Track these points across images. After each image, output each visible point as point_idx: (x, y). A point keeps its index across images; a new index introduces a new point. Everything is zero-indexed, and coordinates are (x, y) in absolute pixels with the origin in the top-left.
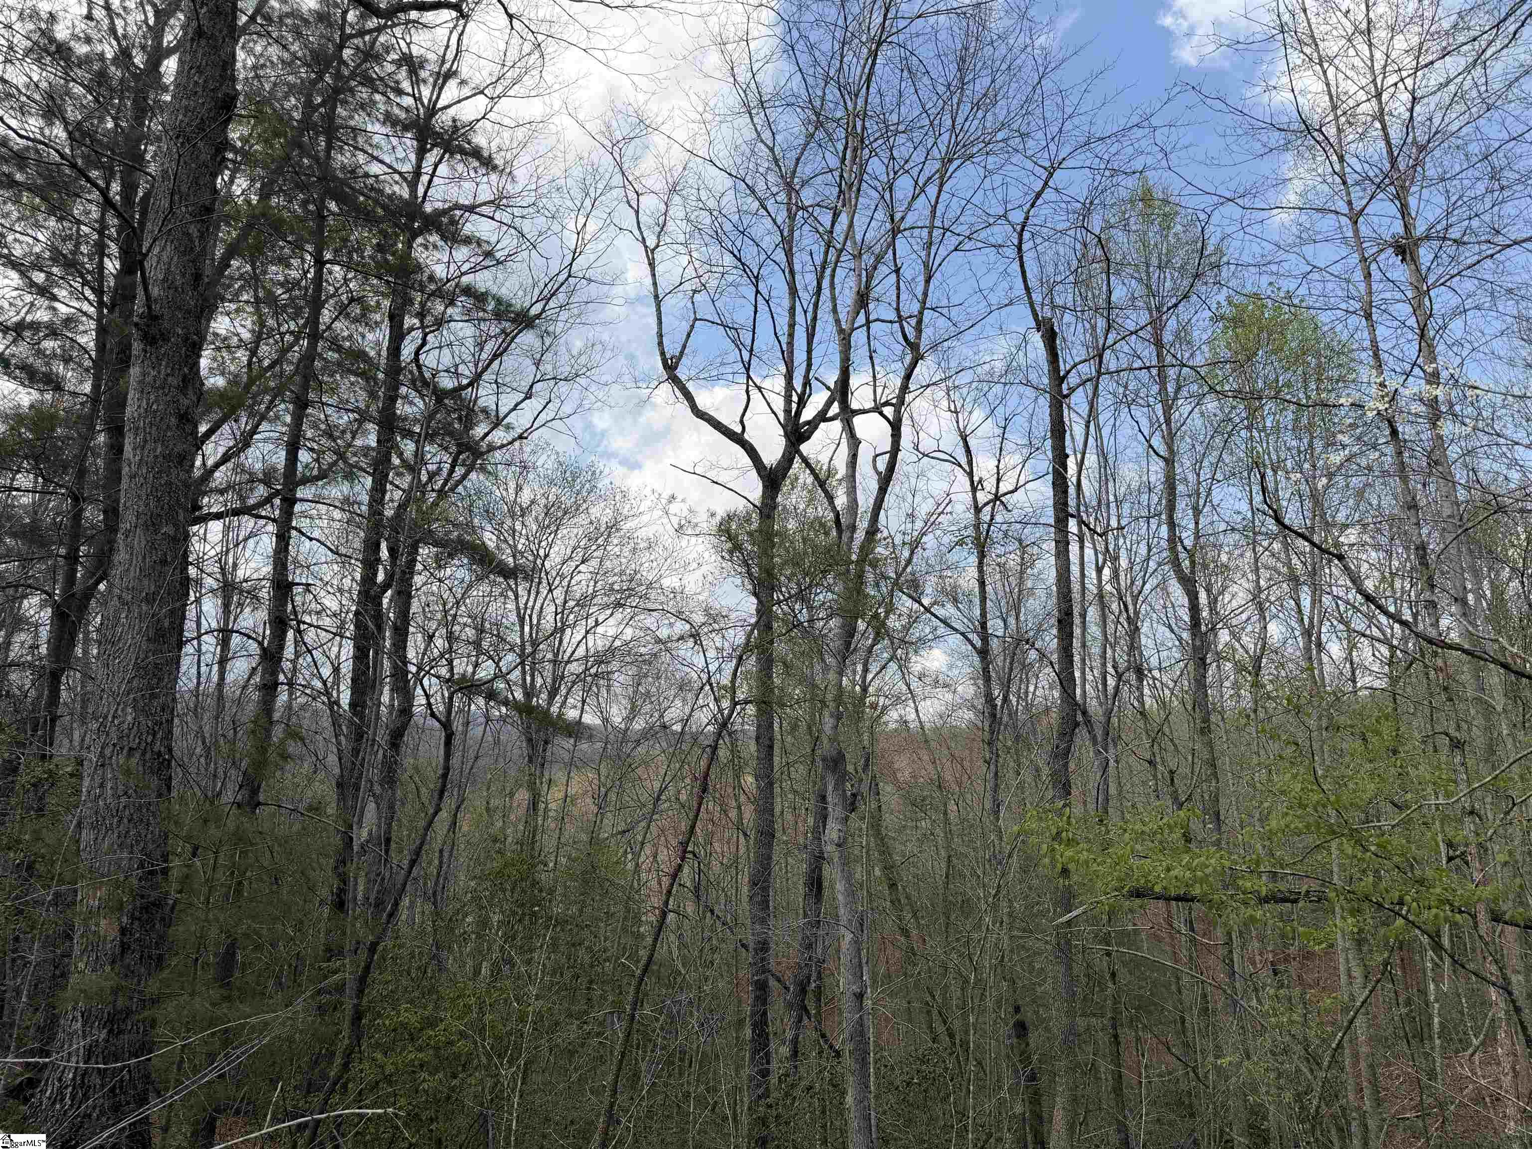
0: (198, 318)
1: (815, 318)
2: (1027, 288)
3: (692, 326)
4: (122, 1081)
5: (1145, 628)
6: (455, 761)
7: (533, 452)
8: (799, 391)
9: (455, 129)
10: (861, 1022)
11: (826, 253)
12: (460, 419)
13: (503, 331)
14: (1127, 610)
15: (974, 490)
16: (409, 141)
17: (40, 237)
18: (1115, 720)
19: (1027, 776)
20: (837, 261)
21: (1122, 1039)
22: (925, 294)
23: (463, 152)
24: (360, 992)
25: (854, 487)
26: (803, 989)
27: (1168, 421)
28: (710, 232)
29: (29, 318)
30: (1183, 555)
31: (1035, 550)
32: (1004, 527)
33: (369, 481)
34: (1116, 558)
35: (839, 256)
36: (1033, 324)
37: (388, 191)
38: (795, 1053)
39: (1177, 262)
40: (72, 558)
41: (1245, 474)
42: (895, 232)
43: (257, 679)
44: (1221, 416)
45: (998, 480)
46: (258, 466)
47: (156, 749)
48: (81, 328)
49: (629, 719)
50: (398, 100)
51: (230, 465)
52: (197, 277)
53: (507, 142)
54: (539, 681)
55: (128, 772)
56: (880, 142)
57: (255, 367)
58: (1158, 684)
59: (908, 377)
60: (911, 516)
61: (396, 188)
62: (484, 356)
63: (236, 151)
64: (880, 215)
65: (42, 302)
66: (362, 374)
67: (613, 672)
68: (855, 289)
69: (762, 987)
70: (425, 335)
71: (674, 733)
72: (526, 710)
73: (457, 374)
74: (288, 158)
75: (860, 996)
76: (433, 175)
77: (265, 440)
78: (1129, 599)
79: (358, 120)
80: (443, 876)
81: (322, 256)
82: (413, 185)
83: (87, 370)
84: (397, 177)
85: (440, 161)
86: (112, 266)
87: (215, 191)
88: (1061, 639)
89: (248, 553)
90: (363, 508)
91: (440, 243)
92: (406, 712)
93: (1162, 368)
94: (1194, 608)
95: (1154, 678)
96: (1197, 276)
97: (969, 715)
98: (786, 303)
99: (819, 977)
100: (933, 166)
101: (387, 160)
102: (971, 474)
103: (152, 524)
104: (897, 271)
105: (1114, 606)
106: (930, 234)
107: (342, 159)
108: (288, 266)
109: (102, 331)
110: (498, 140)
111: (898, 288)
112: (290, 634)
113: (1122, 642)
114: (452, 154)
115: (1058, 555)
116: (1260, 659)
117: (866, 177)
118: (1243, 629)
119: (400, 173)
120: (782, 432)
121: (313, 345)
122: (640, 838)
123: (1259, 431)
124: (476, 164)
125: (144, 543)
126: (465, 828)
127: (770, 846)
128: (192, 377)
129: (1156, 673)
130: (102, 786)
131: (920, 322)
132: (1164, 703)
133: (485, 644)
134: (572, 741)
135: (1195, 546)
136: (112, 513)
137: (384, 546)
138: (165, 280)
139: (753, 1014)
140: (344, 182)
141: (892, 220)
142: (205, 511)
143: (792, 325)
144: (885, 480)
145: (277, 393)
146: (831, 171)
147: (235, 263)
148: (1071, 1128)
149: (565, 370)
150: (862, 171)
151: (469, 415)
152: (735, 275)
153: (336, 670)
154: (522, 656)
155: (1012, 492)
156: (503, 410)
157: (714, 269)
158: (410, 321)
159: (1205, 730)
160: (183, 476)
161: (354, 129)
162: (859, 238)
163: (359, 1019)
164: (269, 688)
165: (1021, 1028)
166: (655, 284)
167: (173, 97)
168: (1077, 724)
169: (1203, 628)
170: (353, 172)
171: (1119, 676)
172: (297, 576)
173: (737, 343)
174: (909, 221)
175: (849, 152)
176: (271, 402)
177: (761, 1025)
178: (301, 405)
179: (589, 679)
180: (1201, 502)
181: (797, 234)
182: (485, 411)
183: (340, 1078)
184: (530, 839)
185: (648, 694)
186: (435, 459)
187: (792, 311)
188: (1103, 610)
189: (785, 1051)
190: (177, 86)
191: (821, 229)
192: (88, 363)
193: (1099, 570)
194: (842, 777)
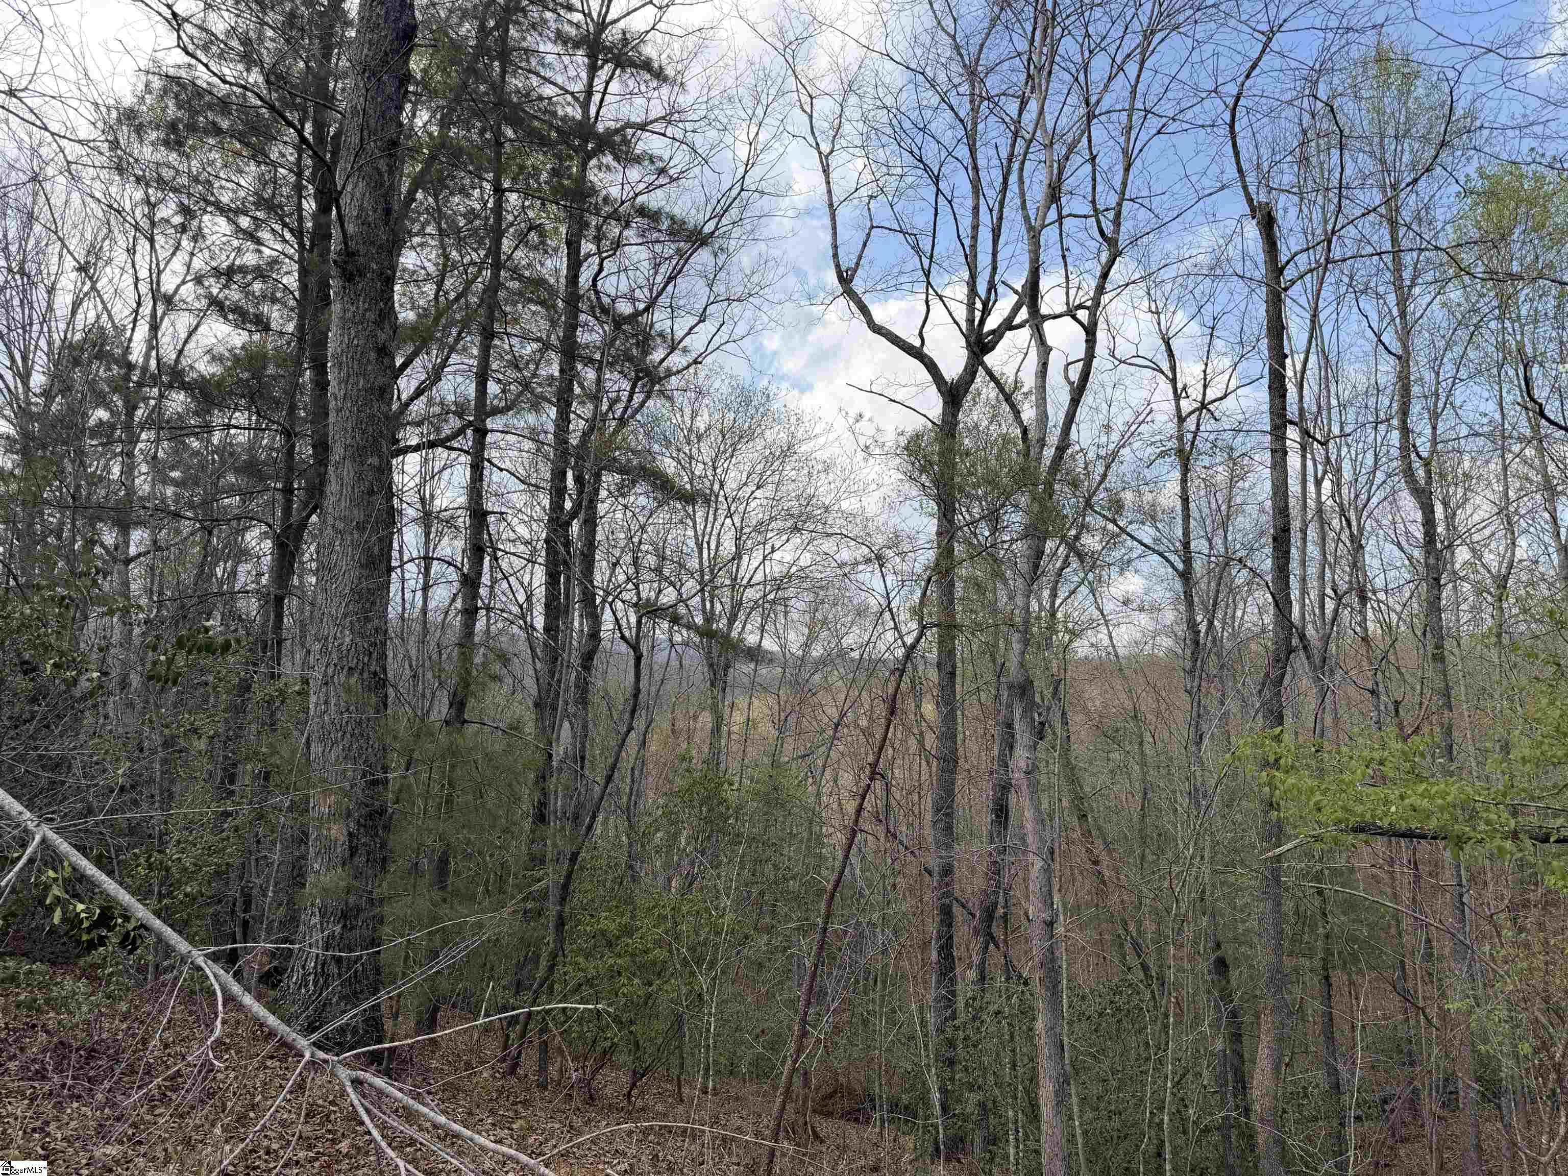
0: (390, 253)
1: (1000, 218)
2: (1240, 170)
3: (868, 235)
4: (356, 972)
5: (1370, 546)
6: (643, 683)
7: (708, 377)
8: (983, 297)
9: (625, 41)
10: (1051, 950)
11: (1013, 146)
12: (637, 344)
13: (678, 250)
14: (1349, 525)
15: (1177, 397)
16: (582, 57)
17: (243, 183)
18: (1333, 648)
19: (1233, 705)
20: (1026, 154)
21: (1333, 980)
22: (1124, 184)
23: (633, 65)
24: (563, 900)
25: (1044, 399)
26: (990, 915)
27: (1403, 314)
28: (889, 131)
29: (237, 262)
30: (1416, 464)
31: (1246, 460)
32: (1212, 437)
33: (553, 412)
34: (1339, 470)
35: (1028, 147)
36: (1248, 211)
37: (560, 113)
38: (982, 978)
39: (1420, 129)
40: (288, 491)
41: (1495, 371)
42: (1090, 116)
43: (459, 604)
44: (1466, 306)
45: (1205, 387)
46: (451, 398)
47: (372, 668)
48: (285, 269)
49: (807, 645)
50: (568, 16)
51: (423, 398)
52: (388, 211)
53: (678, 53)
54: (718, 607)
55: (348, 690)
56: (1073, 18)
57: (442, 299)
58: (1383, 607)
59: (1105, 275)
60: (1107, 428)
61: (569, 110)
62: (659, 279)
63: (417, 84)
64: (1073, 99)
65: (250, 245)
66: (542, 303)
67: (790, 598)
68: (1046, 182)
69: (946, 913)
70: (602, 260)
71: (852, 660)
72: (707, 633)
73: (633, 300)
74: (465, 85)
75: (1050, 924)
76: (604, 93)
77: (455, 373)
78: (1352, 513)
79: (531, 40)
80: (635, 794)
81: (501, 184)
82: (585, 106)
83: (292, 310)
84: (569, 98)
85: (611, 78)
86: (309, 206)
87: (401, 124)
88: (1276, 558)
89: (443, 484)
90: (550, 436)
91: (615, 164)
92: (595, 635)
93: (1397, 253)
94: (1429, 523)
95: (1379, 601)
96: (1443, 144)
97: (1166, 642)
98: (969, 203)
99: (1006, 906)
100: (1132, 42)
101: (560, 80)
102: (1174, 381)
103: (359, 453)
104: (1093, 159)
105: (1335, 523)
106: (1130, 117)
107: (515, 82)
108: (468, 196)
109: (304, 273)
110: (668, 51)
111: (1094, 179)
112: (487, 559)
113: (1344, 561)
114: (623, 70)
115: (1273, 467)
116: (1506, 578)
117: (1057, 59)
118: (1486, 546)
119: (572, 94)
120: (963, 343)
121: (496, 275)
122: (820, 762)
123: (1513, 322)
124: (648, 77)
125: (352, 474)
126: (653, 748)
127: (953, 772)
128: (387, 313)
129: (1382, 596)
130: (326, 703)
131: (1118, 215)
132: (1390, 628)
133: (666, 572)
134: (752, 666)
135: (1432, 453)
136: (322, 447)
137: (570, 474)
138: (358, 217)
139: (939, 938)
140: (518, 107)
141: (1087, 104)
142: (402, 444)
143: (975, 228)
144: (1078, 392)
145: (465, 325)
146: (1019, 55)
147: (419, 195)
148: (1277, 1069)
149: (738, 291)
150: (1054, 52)
151: (645, 341)
152: (915, 176)
153: (529, 598)
154: (702, 584)
155: (1221, 399)
156: (679, 334)
157: (893, 171)
158: (587, 247)
159: (1439, 658)
160: (384, 409)
161: (526, 50)
162: (1050, 126)
163: (563, 925)
164: (470, 613)
165: (1221, 965)
166: (829, 192)
167: (358, 32)
168: (1291, 651)
169: (1439, 545)
170: (527, 95)
171: (1339, 598)
172: (490, 505)
173: (917, 249)
174: (1105, 105)
175: (1038, 33)
176: (459, 334)
177: (946, 949)
178: (488, 335)
179: (767, 605)
180: (1440, 404)
181: (981, 127)
182: (661, 335)
183: (547, 978)
184: (714, 760)
185: (825, 622)
186: (616, 388)
187: (976, 209)
188: (1322, 528)
189: (972, 975)
190: (362, 19)
191: (1007, 119)
192: (292, 303)
193: (1318, 483)
194: (1030, 707)
